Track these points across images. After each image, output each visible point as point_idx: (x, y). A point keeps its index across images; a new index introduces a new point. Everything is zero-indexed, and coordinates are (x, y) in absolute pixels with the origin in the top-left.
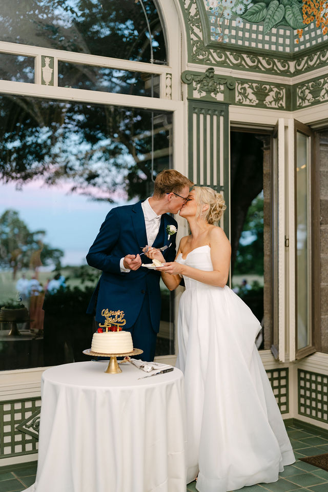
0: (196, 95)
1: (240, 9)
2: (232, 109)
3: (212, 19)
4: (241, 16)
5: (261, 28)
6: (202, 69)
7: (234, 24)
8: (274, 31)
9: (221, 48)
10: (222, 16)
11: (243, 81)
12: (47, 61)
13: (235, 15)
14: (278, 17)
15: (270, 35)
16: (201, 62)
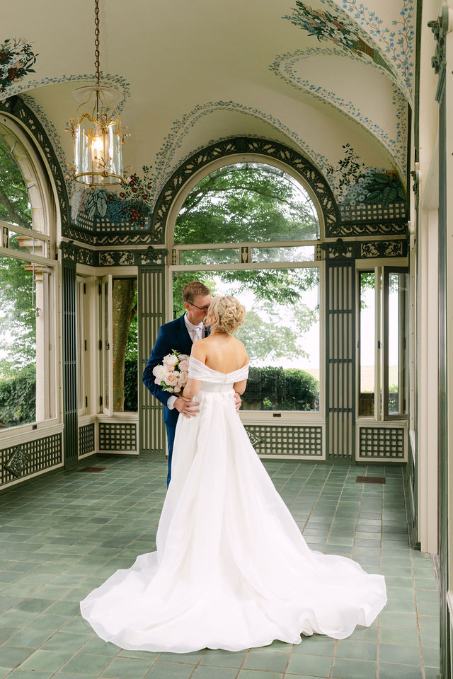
0: (332, 256)
1: (361, 198)
2: (357, 261)
3: (342, 208)
4: (363, 202)
5: (380, 206)
6: (334, 240)
7: (358, 208)
8: (391, 206)
9: (349, 224)
10: (349, 205)
11: (366, 243)
12: (245, 249)
13: (358, 203)
14: (392, 196)
15: (388, 209)
16: (335, 236)
